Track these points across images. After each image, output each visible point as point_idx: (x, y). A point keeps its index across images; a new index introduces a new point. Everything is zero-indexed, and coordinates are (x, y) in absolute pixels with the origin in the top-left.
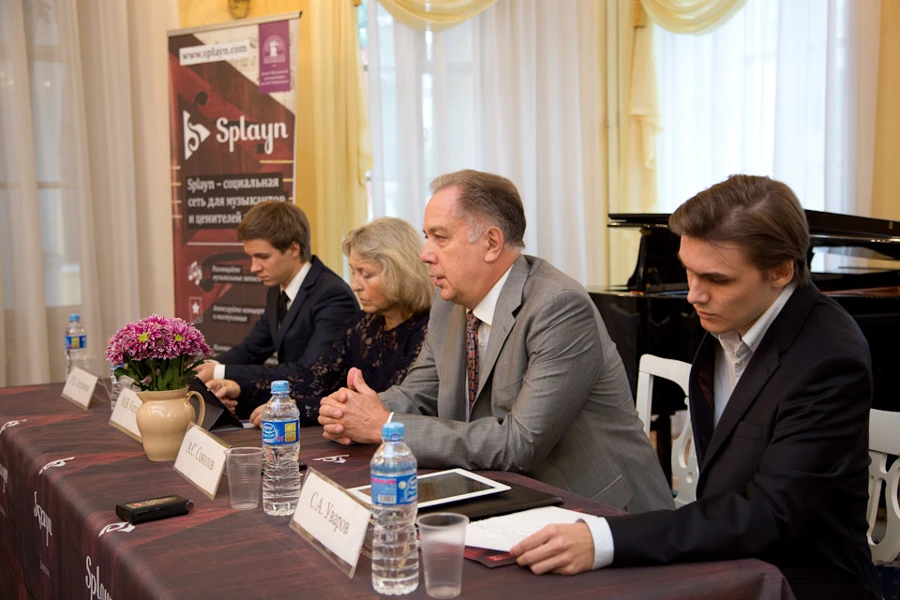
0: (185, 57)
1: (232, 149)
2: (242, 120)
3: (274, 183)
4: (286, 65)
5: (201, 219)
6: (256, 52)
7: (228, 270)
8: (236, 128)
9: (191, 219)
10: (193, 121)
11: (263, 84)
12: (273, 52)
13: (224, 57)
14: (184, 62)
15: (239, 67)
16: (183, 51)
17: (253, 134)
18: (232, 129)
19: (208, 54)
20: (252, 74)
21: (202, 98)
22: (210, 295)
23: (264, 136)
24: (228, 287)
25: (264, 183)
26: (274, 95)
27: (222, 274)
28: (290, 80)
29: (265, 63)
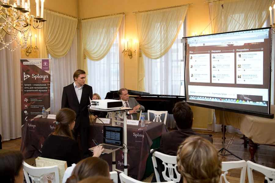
0: (24, 63)
1: (36, 79)
2: (38, 74)
3: (46, 85)
4: (48, 66)
5: (27, 91)
6: (41, 64)
7: (34, 99)
9: (25, 91)
10: (26, 74)
11: (43, 69)
12: (45, 64)
13: (34, 64)
14: (24, 64)
15: (37, 66)
16: (24, 62)
17: (41, 77)
18: (36, 76)
19: (30, 63)
20: (41, 67)
21: (28, 70)
22: (30, 104)
23: (43, 78)
24: (34, 102)
25: (43, 85)
26: (45, 71)
27: (33, 100)
28: (49, 69)
29: (43, 66)
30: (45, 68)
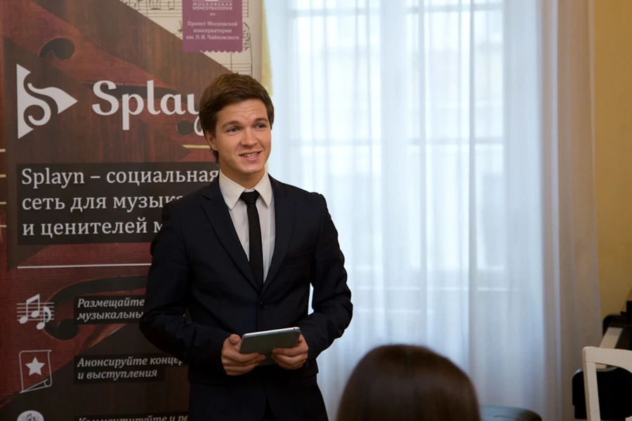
1: (126, 126)
2: (150, 85)
4: (237, 13)
5: (49, 230)
7: (113, 304)
10: (39, 79)
17: (171, 105)
18: (126, 97)
20: (171, 22)
24: (114, 329)
25: (192, 176)
26: (212, 55)
27: (100, 310)
28: (241, 37)
29: (194, 8)
30: (207, 27)
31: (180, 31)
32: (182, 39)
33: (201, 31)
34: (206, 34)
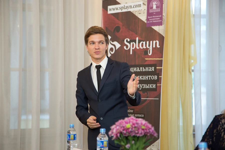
0: (110, 10)
2: (137, 39)
3: (153, 69)
4: (161, 13)
6: (146, 7)
8: (134, 43)
10: (113, 39)
11: (148, 22)
12: (154, 7)
13: (129, 10)
14: (109, 12)
15: (137, 14)
16: (109, 7)
17: (142, 46)
18: (132, 43)
19: (121, 8)
20: (143, 17)
21: (117, 29)
23: (148, 47)
25: (147, 69)
26: (154, 27)
28: (162, 20)
29: (150, 12)
30: (153, 18)
31: (146, 20)
32: (146, 23)
33: (151, 19)
34: (152, 20)
